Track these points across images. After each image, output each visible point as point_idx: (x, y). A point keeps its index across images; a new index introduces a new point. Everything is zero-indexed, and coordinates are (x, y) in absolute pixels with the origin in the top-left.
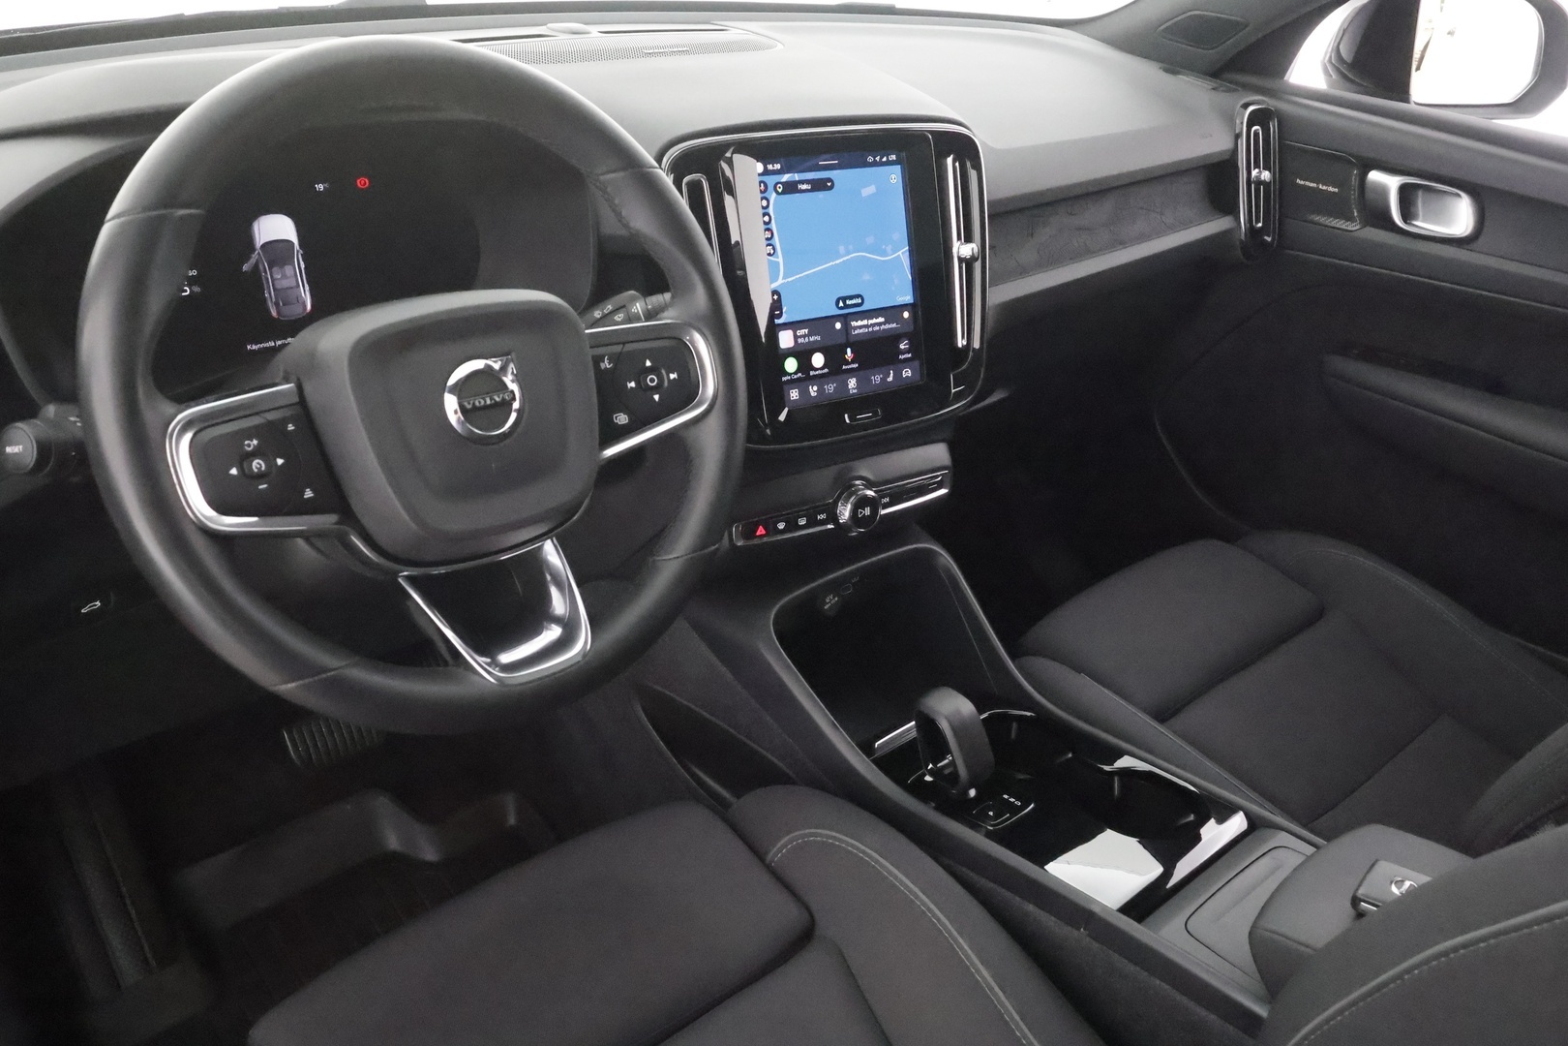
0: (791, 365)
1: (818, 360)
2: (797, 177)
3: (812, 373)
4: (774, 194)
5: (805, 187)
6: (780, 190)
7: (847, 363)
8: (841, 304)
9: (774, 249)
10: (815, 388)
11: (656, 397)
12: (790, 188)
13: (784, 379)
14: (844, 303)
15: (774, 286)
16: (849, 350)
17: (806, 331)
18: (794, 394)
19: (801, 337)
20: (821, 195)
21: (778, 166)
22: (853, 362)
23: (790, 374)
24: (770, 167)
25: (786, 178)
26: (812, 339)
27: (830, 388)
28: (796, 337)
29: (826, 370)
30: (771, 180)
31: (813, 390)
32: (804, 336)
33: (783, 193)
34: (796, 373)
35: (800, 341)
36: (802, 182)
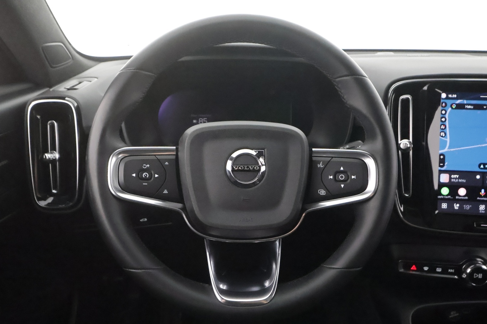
0: (445, 191)
1: (462, 192)
2: (465, 102)
3: (457, 197)
4: (450, 109)
5: (469, 107)
6: (454, 107)
7: (481, 196)
8: (482, 166)
9: (445, 134)
10: (458, 205)
11: (342, 186)
12: (460, 107)
13: (439, 197)
14: (484, 166)
15: (441, 152)
16: (483, 191)
17: (458, 176)
18: (444, 206)
19: (454, 178)
20: (479, 112)
21: (455, 96)
22: (485, 196)
23: (444, 196)
24: (450, 96)
25: (458, 102)
26: (460, 181)
27: (467, 207)
28: (450, 178)
29: (466, 198)
30: (449, 102)
31: (456, 206)
32: (456, 178)
33: (455, 108)
34: (447, 195)
35: (452, 180)
36: (469, 105)
